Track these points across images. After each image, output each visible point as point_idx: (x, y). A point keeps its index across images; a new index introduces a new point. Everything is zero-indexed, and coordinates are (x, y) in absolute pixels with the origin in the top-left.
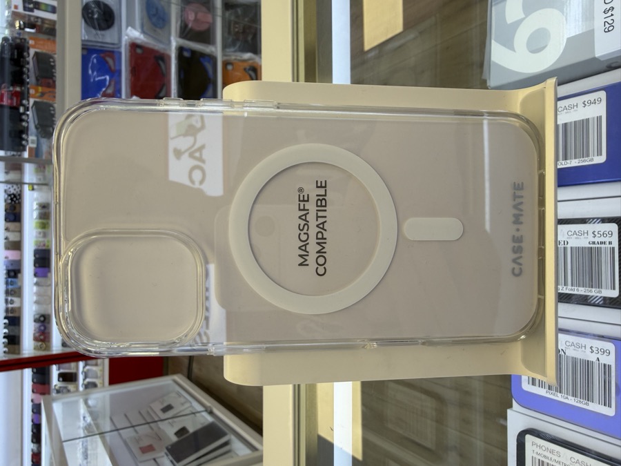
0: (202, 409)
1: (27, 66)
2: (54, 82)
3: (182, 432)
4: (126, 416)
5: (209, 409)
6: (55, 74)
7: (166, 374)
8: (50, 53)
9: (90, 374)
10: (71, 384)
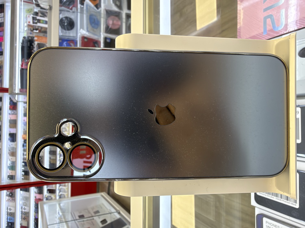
0: (115, 211)
3: (104, 221)
5: (118, 212)
7: (98, 192)
9: (62, 190)
10: (53, 195)
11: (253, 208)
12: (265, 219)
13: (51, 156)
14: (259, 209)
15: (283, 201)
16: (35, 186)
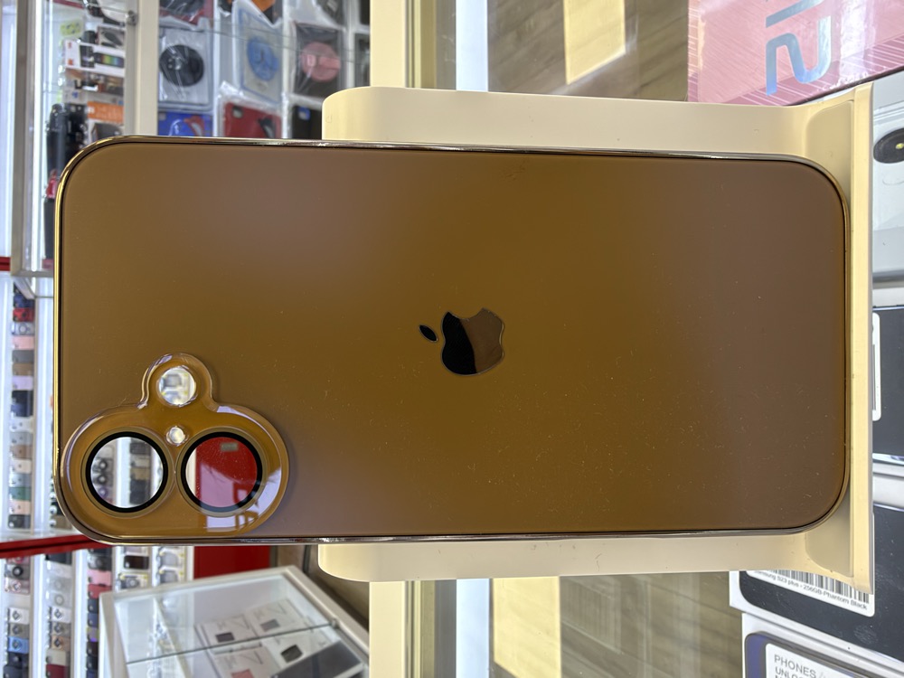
0: (324, 621)
3: (292, 652)
5: (334, 623)
7: (276, 565)
9: (167, 560)
10: (141, 573)
11: (737, 614)
12: (771, 649)
13: (134, 456)
14: (754, 620)
15: (826, 595)
16: (89, 548)
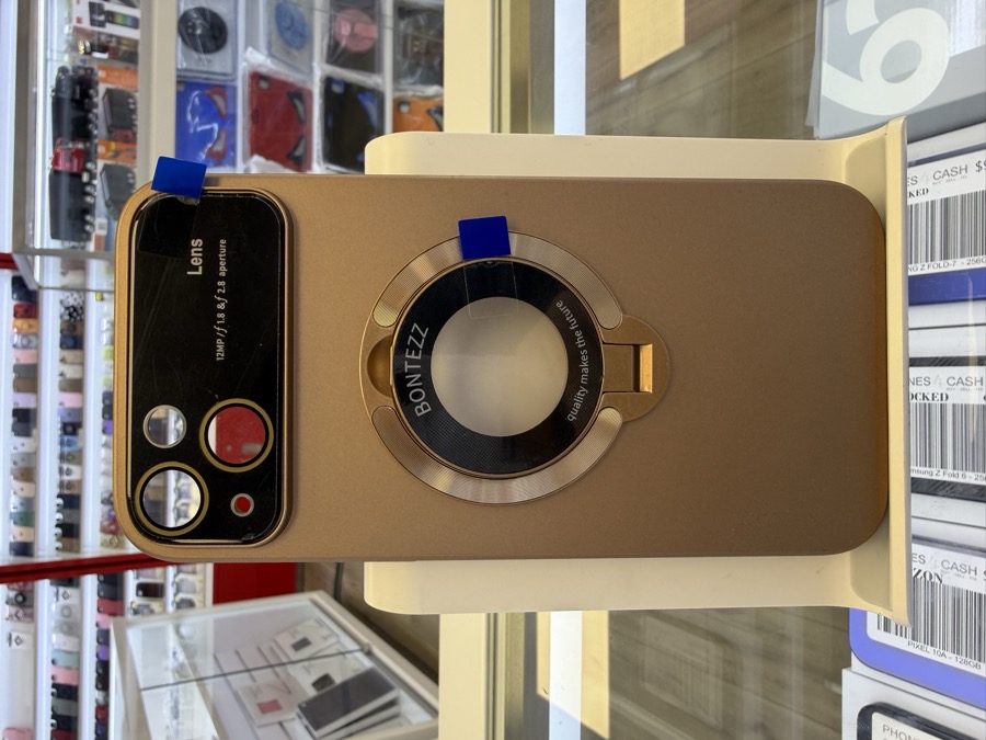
0: (355, 647)
1: (95, 111)
2: (135, 134)
3: (323, 681)
4: (237, 653)
5: (366, 649)
6: (136, 122)
7: (302, 590)
8: (128, 89)
9: (184, 587)
10: (155, 602)
